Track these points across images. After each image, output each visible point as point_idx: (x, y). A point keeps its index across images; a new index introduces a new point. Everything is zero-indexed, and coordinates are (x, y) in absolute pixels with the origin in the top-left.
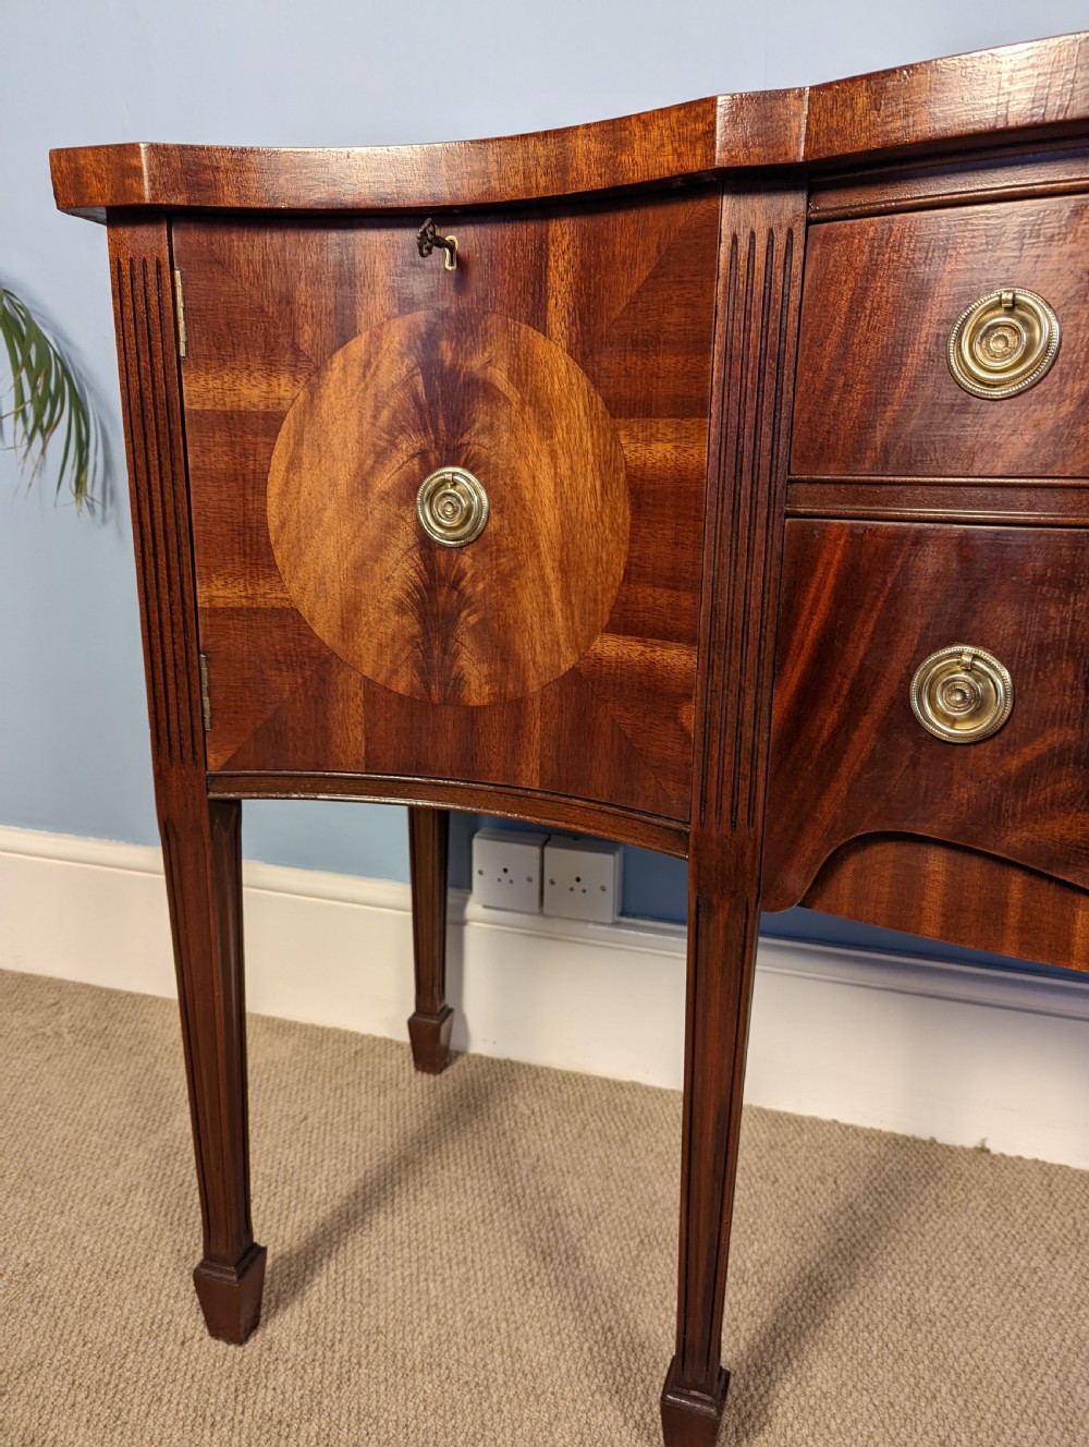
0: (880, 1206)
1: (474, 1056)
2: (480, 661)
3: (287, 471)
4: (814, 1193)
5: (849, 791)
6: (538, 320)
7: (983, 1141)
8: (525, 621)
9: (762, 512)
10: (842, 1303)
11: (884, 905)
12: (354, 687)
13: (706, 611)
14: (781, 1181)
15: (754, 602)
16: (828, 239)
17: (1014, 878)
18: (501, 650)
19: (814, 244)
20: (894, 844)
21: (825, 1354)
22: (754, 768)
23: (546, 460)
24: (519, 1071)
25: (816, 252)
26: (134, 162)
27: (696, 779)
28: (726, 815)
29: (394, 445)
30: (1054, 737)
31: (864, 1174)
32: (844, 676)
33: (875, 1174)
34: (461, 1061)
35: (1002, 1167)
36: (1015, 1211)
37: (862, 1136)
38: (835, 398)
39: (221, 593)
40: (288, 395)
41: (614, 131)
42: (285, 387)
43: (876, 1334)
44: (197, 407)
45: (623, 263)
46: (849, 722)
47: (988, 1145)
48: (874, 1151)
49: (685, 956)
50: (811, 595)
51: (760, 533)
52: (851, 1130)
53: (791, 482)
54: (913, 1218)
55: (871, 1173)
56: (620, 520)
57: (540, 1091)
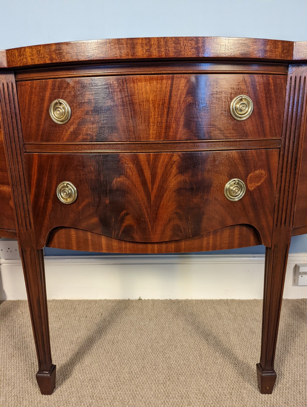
0: (112, 317)
1: (8, 301)
4: (96, 318)
5: (49, 218)
7: (140, 297)
9: (19, 152)
10: (96, 343)
11: (64, 244)
13: (10, 177)
14: (88, 317)
15: (21, 174)
16: (21, 86)
17: (89, 234)
19: (18, 87)
20: (64, 229)
21: (89, 356)
22: (29, 214)
24: (21, 302)
25: (19, 89)
27: (16, 219)
28: (25, 227)
30: (87, 201)
31: (109, 311)
32: (43, 190)
33: (112, 310)
34: (4, 303)
35: (143, 302)
36: (144, 312)
37: (111, 302)
38: (30, 124)
43: (103, 349)
46: (46, 202)
47: (141, 298)
48: (113, 305)
49: (22, 264)
50: (33, 172)
51: (19, 157)
52: (109, 301)
53: (24, 144)
54: (119, 319)
55: (111, 310)
57: (26, 307)
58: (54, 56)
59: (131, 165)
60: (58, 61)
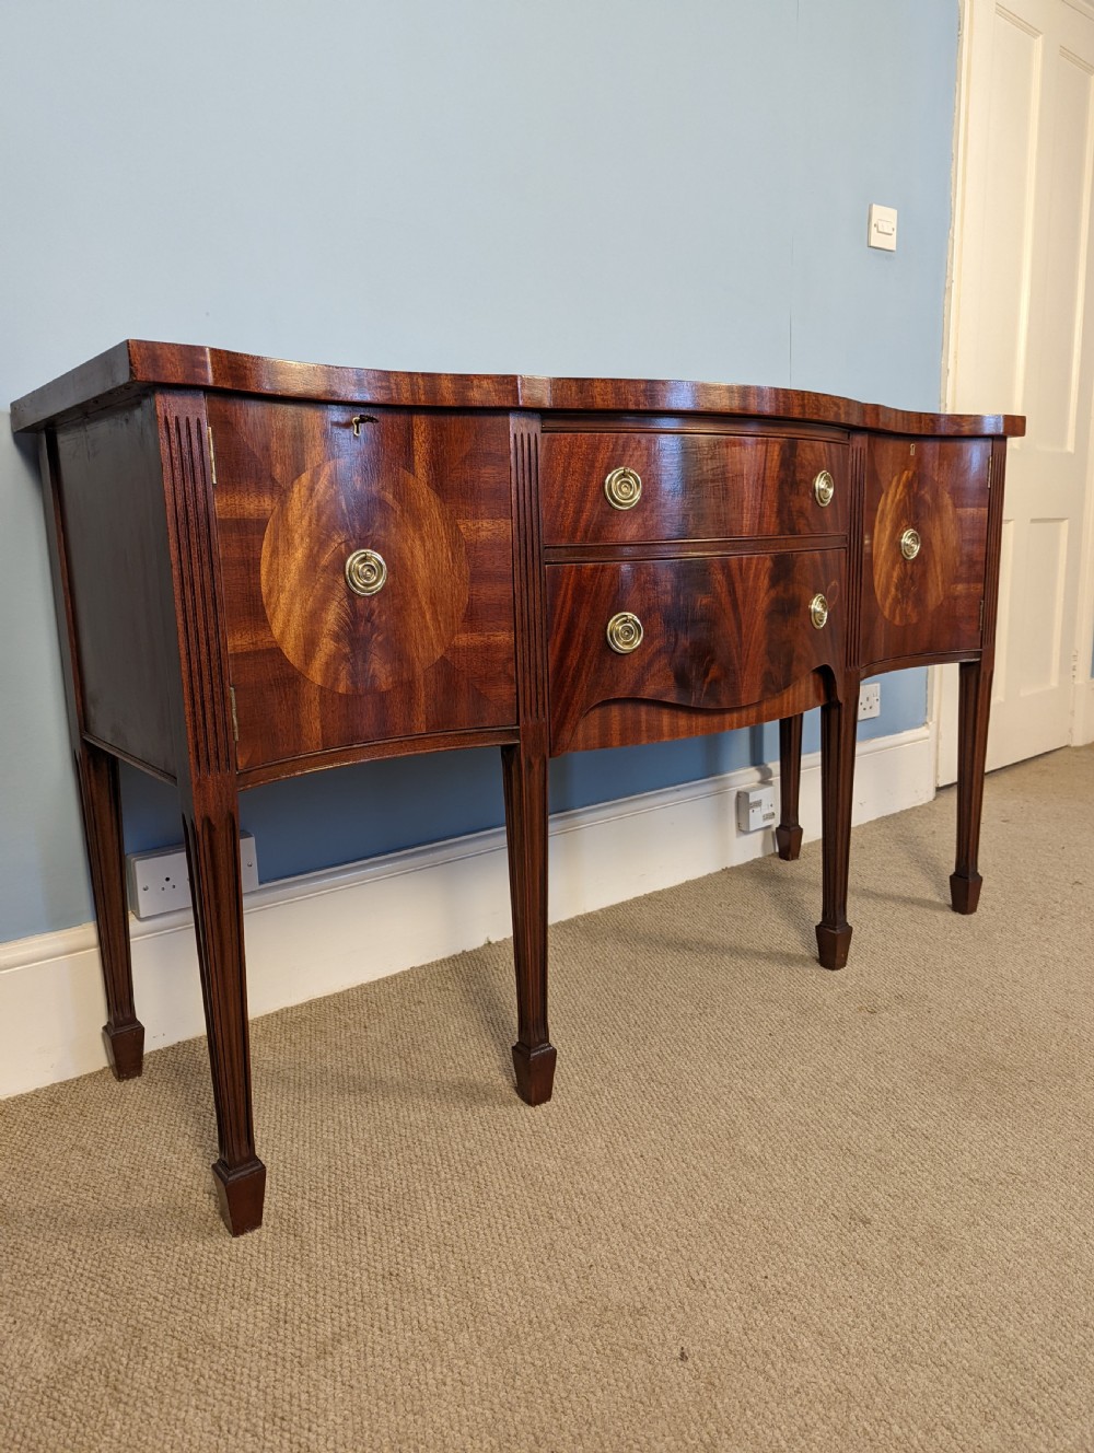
2: (385, 663)
3: (271, 556)
6: (409, 466)
8: (411, 634)
12: (314, 695)
18: (399, 656)
22: (543, 688)
23: (418, 543)
25: (545, 445)
26: (202, 358)
28: (534, 714)
29: (329, 537)
38: (561, 510)
39: (239, 643)
40: (269, 508)
41: (463, 380)
42: (267, 503)
44: (223, 517)
45: (457, 441)
50: (561, 599)
53: (545, 548)
56: (464, 573)
58: (642, 399)
59: (720, 577)
60: (648, 408)
